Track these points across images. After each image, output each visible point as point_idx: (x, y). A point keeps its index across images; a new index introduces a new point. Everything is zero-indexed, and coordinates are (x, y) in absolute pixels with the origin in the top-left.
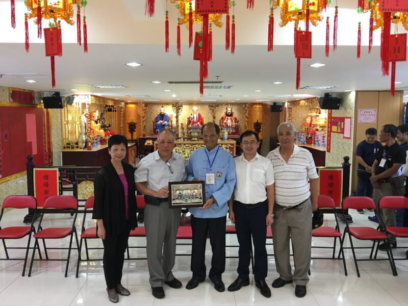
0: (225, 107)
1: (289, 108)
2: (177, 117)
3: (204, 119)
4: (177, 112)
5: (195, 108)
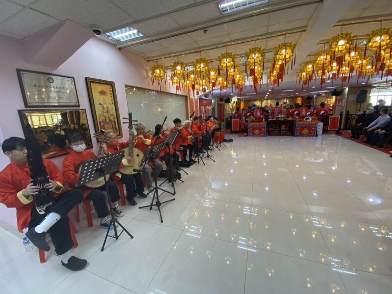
1: (316, 98)
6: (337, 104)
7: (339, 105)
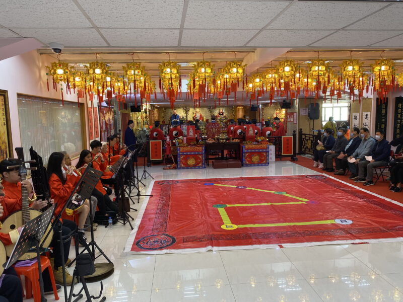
6: (289, 120)
7: (291, 121)
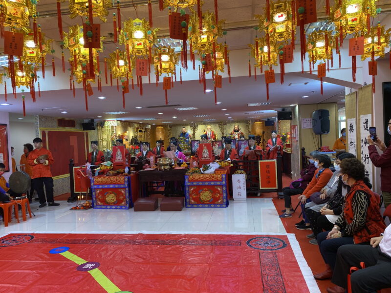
0: (233, 124)
2: (194, 134)
3: (217, 136)
4: (194, 131)
5: (209, 127)
